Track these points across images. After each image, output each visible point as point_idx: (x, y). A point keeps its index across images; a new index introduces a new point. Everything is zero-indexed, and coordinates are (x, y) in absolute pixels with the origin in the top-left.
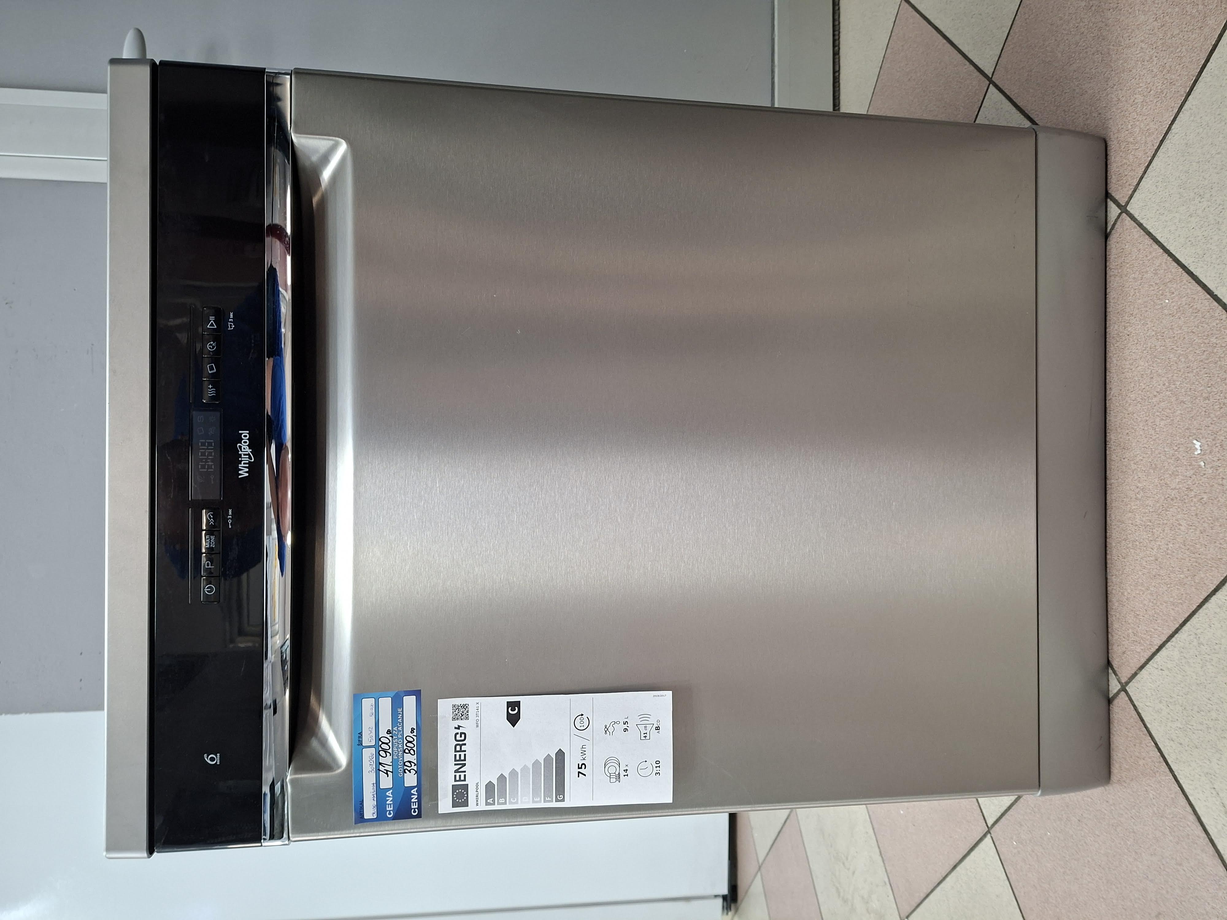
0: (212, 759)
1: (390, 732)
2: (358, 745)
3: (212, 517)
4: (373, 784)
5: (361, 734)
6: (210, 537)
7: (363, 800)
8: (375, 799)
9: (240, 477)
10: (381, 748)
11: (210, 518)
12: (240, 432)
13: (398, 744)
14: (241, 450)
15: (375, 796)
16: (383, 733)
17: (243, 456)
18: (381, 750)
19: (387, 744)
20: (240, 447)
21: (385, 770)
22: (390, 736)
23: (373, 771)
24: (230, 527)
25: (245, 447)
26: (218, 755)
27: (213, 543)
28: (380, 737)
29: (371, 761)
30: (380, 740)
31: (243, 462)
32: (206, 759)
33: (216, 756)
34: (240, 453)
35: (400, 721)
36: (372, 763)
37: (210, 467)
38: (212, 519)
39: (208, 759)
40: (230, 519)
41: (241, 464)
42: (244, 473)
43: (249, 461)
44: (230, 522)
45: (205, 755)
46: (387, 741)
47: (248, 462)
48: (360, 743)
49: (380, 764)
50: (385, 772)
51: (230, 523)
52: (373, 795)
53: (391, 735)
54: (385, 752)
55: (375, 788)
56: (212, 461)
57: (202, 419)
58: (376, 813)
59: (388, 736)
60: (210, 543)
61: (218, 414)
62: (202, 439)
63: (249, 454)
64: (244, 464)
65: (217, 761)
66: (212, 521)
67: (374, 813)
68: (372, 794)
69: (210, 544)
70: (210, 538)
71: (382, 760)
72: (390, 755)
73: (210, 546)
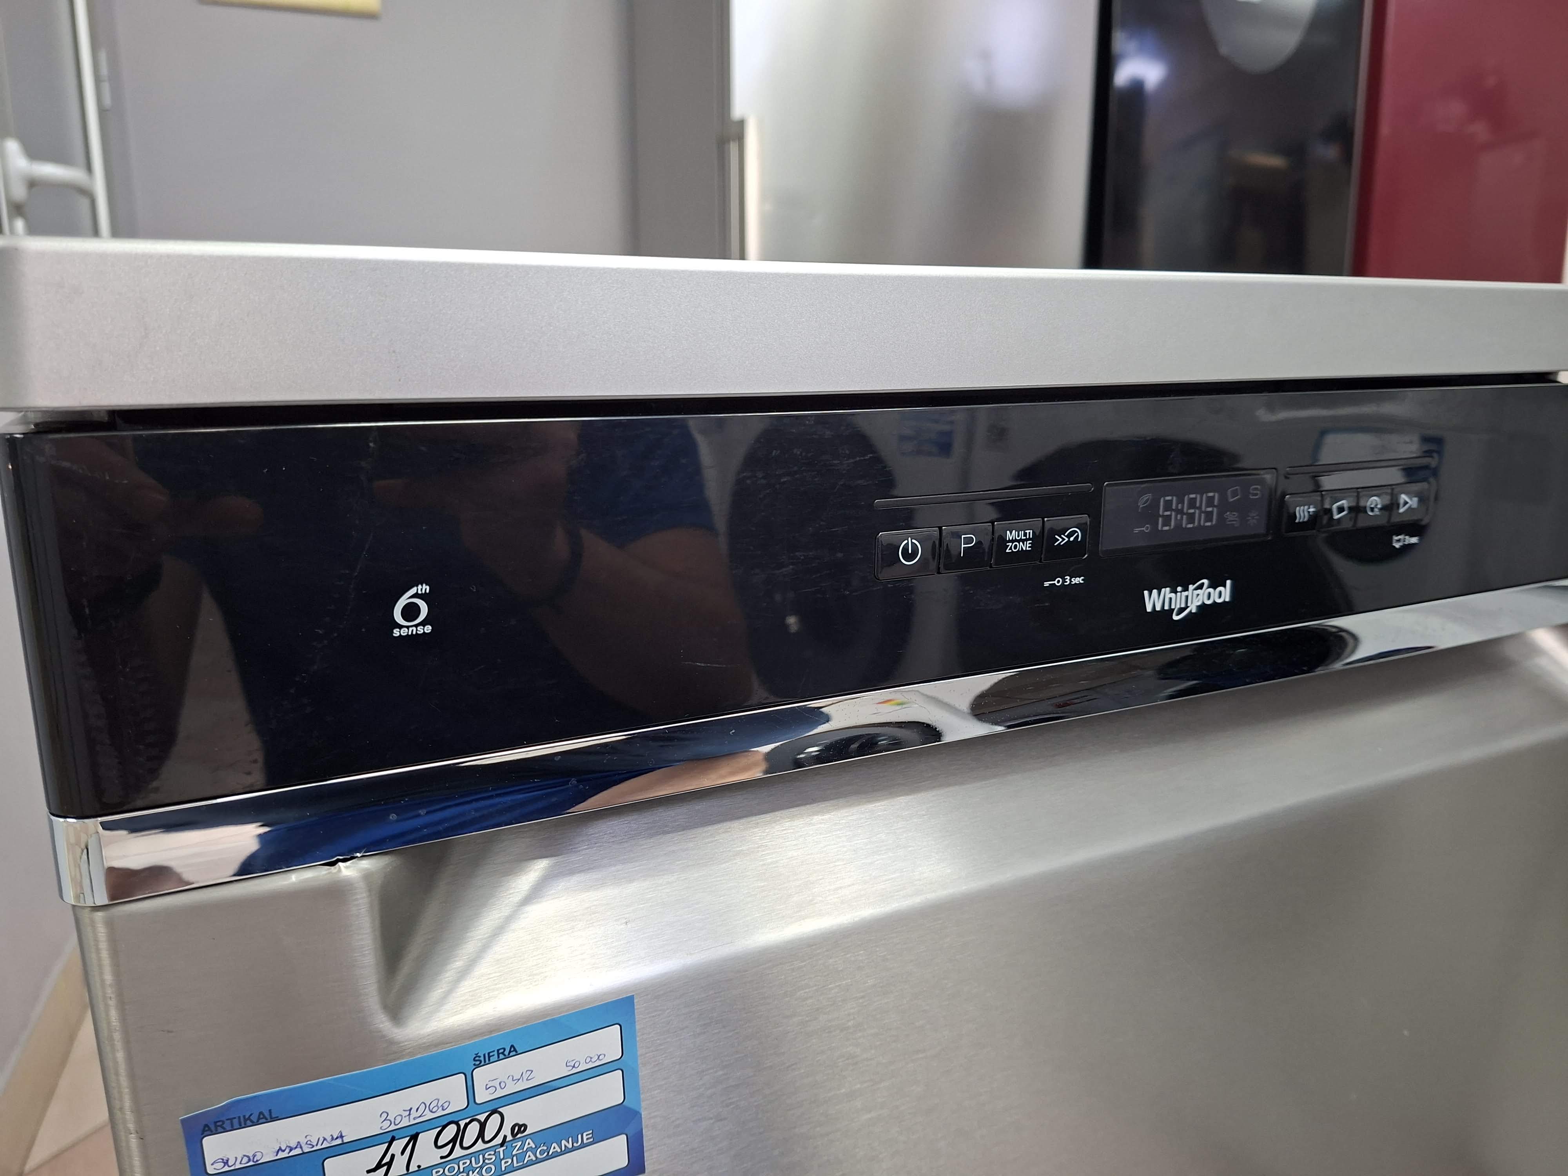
0: (411, 612)
1: (519, 1132)
2: (477, 1055)
3: (1072, 539)
4: (342, 1137)
5: (514, 1051)
6: (1029, 539)
7: (277, 1119)
8: (282, 1155)
9: (1146, 593)
10: (466, 1125)
11: (1069, 536)
12: (1228, 582)
13: (481, 1167)
14: (1196, 589)
15: (298, 1151)
16: (513, 1114)
17: (1186, 593)
18: (459, 1126)
19: (481, 1134)
20: (1201, 587)
21: (393, 1156)
22: (505, 1137)
23: (387, 1123)
24: (1047, 584)
25: (1200, 597)
26: (428, 629)
27: (1016, 547)
28: (500, 1110)
29: (422, 1107)
30: (494, 1111)
31: (1173, 595)
32: (413, 591)
33: (423, 624)
34: (1191, 587)
35: (555, 1148)
36: (414, 1114)
37: (1167, 520)
38: (1067, 539)
39: (416, 596)
40: (1064, 581)
41: (1171, 592)
42: (1154, 601)
43: (1174, 609)
44: (1058, 582)
45: (425, 588)
46: (488, 1134)
47: (1173, 607)
48: (481, 1061)
49: (414, 1138)
50: (387, 1159)
51: (1056, 582)
52: (299, 1145)
53: (509, 1138)
54: (453, 1141)
55: (325, 1145)
56: (1179, 526)
57: (1256, 494)
58: (226, 1169)
59: (506, 1131)
60: (1016, 540)
61: (1262, 530)
62: (1219, 500)
63: (1187, 607)
64: (1171, 599)
65: (405, 629)
66: (1064, 539)
67: (226, 1163)
68: (303, 1141)
69: (1012, 541)
70: (1027, 540)
71: (426, 1139)
72: (442, 1158)
73: (1009, 541)
